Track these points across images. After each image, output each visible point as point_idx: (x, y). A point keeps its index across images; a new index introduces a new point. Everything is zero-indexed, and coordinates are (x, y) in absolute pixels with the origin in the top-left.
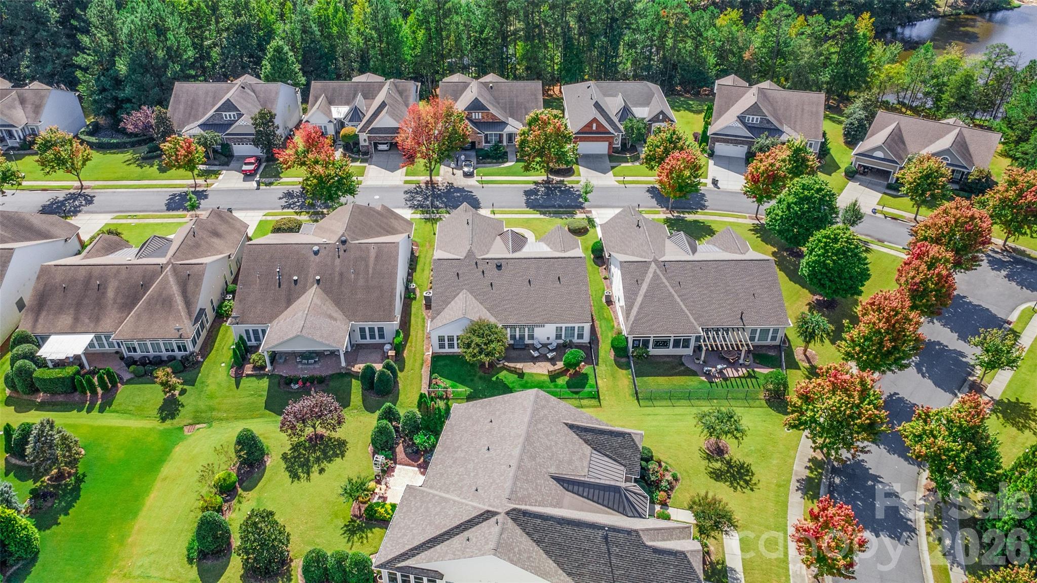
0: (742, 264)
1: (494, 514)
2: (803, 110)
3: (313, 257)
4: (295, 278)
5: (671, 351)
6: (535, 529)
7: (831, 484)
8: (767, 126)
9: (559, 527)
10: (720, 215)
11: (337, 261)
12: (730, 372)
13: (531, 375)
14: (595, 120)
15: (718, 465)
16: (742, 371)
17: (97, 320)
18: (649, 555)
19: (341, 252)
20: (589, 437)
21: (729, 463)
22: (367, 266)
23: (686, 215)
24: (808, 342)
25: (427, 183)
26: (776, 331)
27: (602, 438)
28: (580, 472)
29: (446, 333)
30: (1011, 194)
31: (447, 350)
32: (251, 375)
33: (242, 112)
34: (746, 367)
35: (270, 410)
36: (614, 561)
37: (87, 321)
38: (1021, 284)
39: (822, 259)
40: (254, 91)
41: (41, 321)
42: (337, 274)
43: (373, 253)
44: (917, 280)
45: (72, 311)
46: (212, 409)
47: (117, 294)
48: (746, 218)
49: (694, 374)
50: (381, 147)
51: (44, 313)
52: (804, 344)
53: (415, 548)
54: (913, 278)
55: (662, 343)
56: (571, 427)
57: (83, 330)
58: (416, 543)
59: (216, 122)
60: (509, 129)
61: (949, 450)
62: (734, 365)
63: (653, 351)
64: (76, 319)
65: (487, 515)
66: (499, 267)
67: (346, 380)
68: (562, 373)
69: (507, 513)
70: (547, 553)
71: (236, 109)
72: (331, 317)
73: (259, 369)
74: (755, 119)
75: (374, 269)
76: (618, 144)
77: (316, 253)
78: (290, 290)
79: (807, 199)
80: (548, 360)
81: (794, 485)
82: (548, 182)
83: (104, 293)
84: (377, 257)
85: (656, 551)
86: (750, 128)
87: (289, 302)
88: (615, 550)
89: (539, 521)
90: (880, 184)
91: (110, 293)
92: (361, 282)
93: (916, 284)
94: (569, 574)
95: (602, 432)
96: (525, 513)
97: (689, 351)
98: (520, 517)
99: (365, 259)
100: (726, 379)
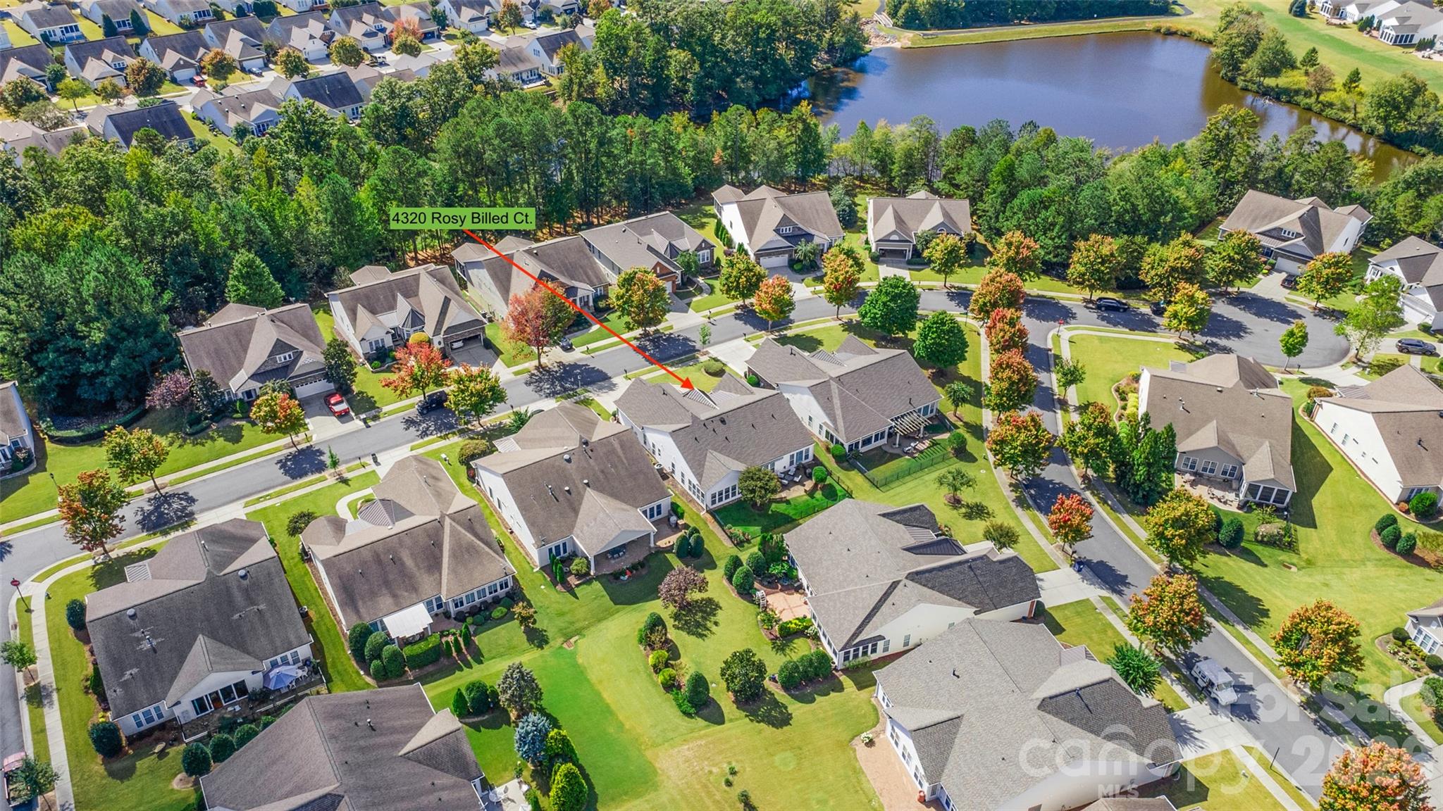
0: (889, 361)
1: (898, 582)
2: (817, 211)
3: (569, 466)
4: (567, 488)
5: (874, 445)
6: (927, 581)
7: (1031, 496)
8: (800, 233)
9: (940, 573)
10: (810, 324)
11: (591, 461)
12: (921, 447)
13: (795, 499)
14: (658, 264)
15: (963, 510)
16: (927, 443)
17: (414, 589)
18: (998, 567)
19: (590, 453)
20: (898, 518)
21: (968, 506)
22: (619, 457)
23: (785, 332)
24: (957, 406)
25: (537, 368)
26: (933, 406)
27: (906, 515)
28: (912, 542)
29: (716, 490)
30: (1012, 253)
31: (718, 504)
32: (580, 584)
33: (301, 349)
34: (927, 438)
35: (621, 604)
36: (981, 579)
37: (406, 594)
38: (1038, 318)
39: (938, 340)
40: (282, 322)
41: (362, 610)
42: (599, 473)
43: (616, 445)
44: (1006, 337)
45: (384, 591)
46: (572, 623)
47: (415, 559)
48: (828, 321)
49: (899, 456)
50: (456, 345)
51: (360, 603)
52: (953, 407)
53: (860, 627)
54: (1003, 337)
55: (867, 442)
56: (884, 515)
57: (408, 604)
58: (858, 624)
59: (269, 368)
60: (580, 293)
61: (1098, 444)
62: (921, 440)
63: (862, 450)
64: (395, 596)
65: (894, 585)
66: (723, 421)
67: (661, 556)
68: (815, 487)
69: (906, 578)
70: (940, 592)
71: (291, 348)
72: (623, 510)
73: (584, 577)
74: (787, 230)
75: (626, 458)
76: (679, 281)
77: (569, 461)
78: (568, 500)
79: (899, 296)
80: (796, 483)
81: (1013, 505)
82: (646, 335)
83: (403, 564)
84: (621, 447)
85: (1001, 562)
86: (786, 237)
87: (576, 511)
88: (978, 572)
89: (927, 575)
90: (900, 262)
91: (409, 562)
92: (623, 473)
93: (1006, 341)
94: (959, 600)
95: (905, 511)
96: (917, 573)
97: (884, 441)
98: (915, 577)
99: (613, 451)
100: (921, 452)
